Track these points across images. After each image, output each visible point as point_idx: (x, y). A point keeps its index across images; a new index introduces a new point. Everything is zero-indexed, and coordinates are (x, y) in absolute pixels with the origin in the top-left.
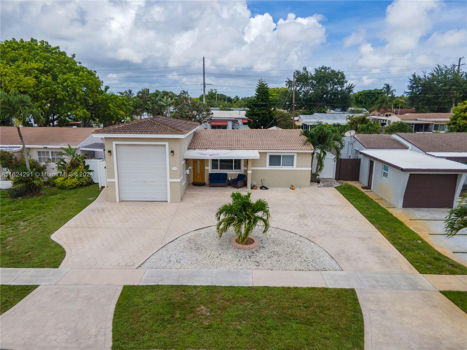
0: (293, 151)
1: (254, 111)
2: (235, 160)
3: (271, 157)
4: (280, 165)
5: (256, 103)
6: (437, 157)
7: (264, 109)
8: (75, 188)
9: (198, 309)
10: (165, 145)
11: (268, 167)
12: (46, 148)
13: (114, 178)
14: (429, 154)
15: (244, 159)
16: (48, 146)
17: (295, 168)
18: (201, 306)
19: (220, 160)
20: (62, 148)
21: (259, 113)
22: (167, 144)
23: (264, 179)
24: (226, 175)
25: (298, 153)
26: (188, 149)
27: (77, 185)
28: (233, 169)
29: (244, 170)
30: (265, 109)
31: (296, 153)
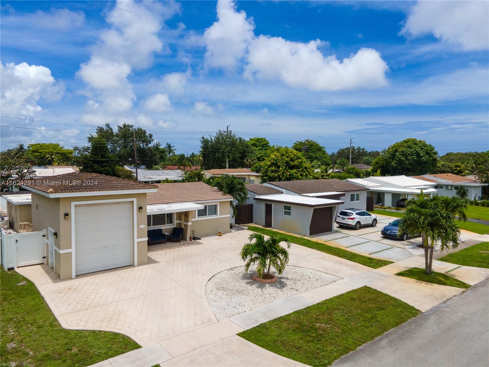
0: (217, 201)
2: (167, 214)
4: (206, 215)
6: (312, 197)
10: (133, 201)
11: (197, 218)
14: (304, 195)
15: (177, 213)
17: (218, 216)
19: (153, 215)
22: (135, 200)
23: (194, 230)
25: (220, 202)
28: (165, 224)
29: (177, 223)
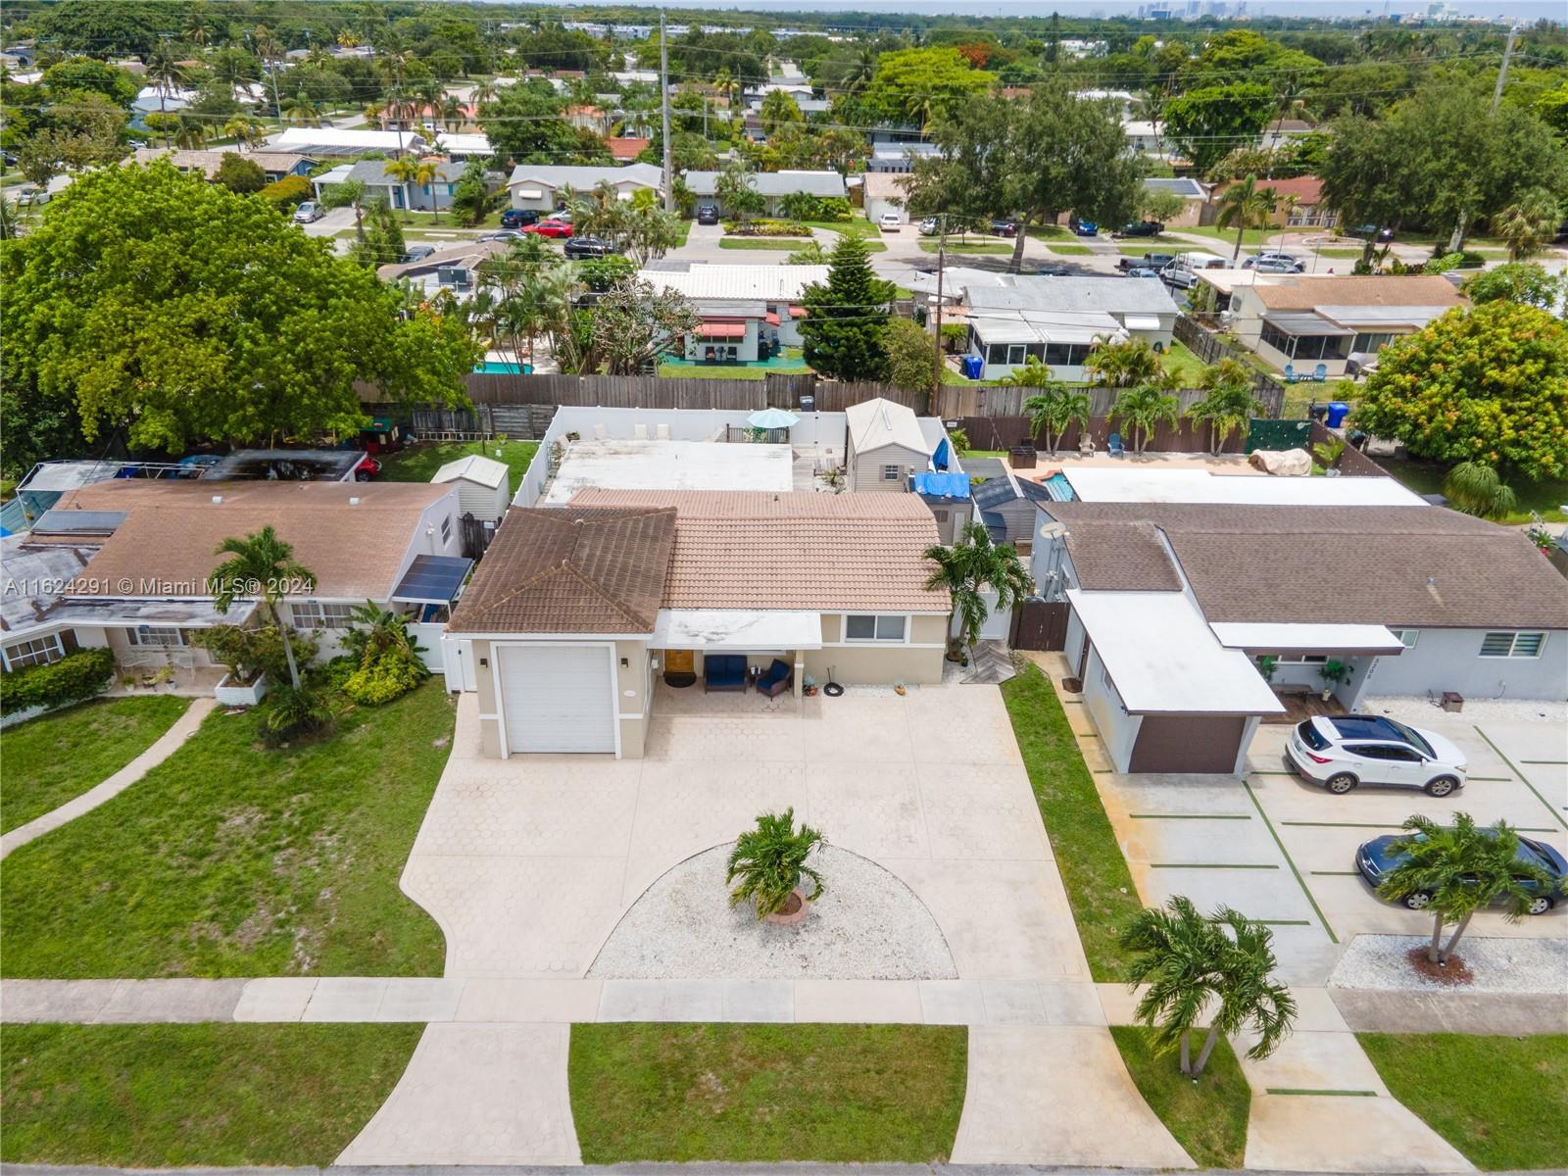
3: (850, 618)
4: (873, 637)
6: (1225, 647)
9: (703, 1078)
10: (608, 647)
11: (843, 642)
12: (315, 602)
13: (495, 712)
14: (1212, 631)
16: (319, 600)
17: (906, 643)
18: (708, 1071)
22: (613, 648)
31: (912, 615)
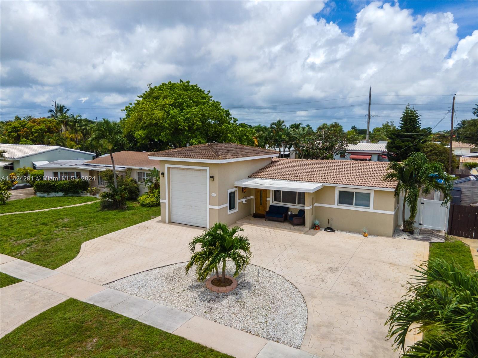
0: (370, 188)
1: (394, 143)
2: (299, 193)
3: (341, 193)
4: (353, 204)
5: (398, 133)
7: (408, 141)
8: (152, 206)
10: (206, 170)
11: (336, 205)
12: (141, 169)
13: (165, 199)
16: (143, 168)
17: (371, 209)
20: (149, 170)
21: (401, 145)
22: (208, 168)
24: (287, 209)
25: (375, 191)
26: (249, 177)
27: (154, 204)
28: (296, 204)
30: (410, 141)
31: (373, 191)
